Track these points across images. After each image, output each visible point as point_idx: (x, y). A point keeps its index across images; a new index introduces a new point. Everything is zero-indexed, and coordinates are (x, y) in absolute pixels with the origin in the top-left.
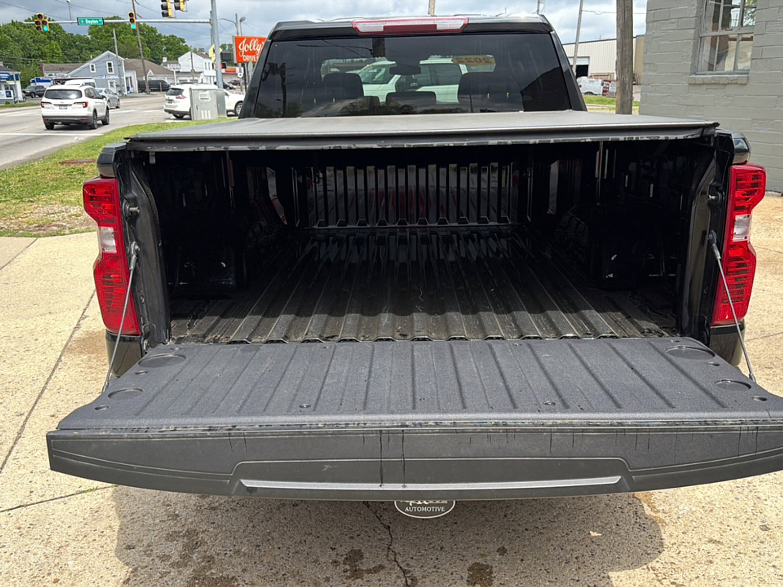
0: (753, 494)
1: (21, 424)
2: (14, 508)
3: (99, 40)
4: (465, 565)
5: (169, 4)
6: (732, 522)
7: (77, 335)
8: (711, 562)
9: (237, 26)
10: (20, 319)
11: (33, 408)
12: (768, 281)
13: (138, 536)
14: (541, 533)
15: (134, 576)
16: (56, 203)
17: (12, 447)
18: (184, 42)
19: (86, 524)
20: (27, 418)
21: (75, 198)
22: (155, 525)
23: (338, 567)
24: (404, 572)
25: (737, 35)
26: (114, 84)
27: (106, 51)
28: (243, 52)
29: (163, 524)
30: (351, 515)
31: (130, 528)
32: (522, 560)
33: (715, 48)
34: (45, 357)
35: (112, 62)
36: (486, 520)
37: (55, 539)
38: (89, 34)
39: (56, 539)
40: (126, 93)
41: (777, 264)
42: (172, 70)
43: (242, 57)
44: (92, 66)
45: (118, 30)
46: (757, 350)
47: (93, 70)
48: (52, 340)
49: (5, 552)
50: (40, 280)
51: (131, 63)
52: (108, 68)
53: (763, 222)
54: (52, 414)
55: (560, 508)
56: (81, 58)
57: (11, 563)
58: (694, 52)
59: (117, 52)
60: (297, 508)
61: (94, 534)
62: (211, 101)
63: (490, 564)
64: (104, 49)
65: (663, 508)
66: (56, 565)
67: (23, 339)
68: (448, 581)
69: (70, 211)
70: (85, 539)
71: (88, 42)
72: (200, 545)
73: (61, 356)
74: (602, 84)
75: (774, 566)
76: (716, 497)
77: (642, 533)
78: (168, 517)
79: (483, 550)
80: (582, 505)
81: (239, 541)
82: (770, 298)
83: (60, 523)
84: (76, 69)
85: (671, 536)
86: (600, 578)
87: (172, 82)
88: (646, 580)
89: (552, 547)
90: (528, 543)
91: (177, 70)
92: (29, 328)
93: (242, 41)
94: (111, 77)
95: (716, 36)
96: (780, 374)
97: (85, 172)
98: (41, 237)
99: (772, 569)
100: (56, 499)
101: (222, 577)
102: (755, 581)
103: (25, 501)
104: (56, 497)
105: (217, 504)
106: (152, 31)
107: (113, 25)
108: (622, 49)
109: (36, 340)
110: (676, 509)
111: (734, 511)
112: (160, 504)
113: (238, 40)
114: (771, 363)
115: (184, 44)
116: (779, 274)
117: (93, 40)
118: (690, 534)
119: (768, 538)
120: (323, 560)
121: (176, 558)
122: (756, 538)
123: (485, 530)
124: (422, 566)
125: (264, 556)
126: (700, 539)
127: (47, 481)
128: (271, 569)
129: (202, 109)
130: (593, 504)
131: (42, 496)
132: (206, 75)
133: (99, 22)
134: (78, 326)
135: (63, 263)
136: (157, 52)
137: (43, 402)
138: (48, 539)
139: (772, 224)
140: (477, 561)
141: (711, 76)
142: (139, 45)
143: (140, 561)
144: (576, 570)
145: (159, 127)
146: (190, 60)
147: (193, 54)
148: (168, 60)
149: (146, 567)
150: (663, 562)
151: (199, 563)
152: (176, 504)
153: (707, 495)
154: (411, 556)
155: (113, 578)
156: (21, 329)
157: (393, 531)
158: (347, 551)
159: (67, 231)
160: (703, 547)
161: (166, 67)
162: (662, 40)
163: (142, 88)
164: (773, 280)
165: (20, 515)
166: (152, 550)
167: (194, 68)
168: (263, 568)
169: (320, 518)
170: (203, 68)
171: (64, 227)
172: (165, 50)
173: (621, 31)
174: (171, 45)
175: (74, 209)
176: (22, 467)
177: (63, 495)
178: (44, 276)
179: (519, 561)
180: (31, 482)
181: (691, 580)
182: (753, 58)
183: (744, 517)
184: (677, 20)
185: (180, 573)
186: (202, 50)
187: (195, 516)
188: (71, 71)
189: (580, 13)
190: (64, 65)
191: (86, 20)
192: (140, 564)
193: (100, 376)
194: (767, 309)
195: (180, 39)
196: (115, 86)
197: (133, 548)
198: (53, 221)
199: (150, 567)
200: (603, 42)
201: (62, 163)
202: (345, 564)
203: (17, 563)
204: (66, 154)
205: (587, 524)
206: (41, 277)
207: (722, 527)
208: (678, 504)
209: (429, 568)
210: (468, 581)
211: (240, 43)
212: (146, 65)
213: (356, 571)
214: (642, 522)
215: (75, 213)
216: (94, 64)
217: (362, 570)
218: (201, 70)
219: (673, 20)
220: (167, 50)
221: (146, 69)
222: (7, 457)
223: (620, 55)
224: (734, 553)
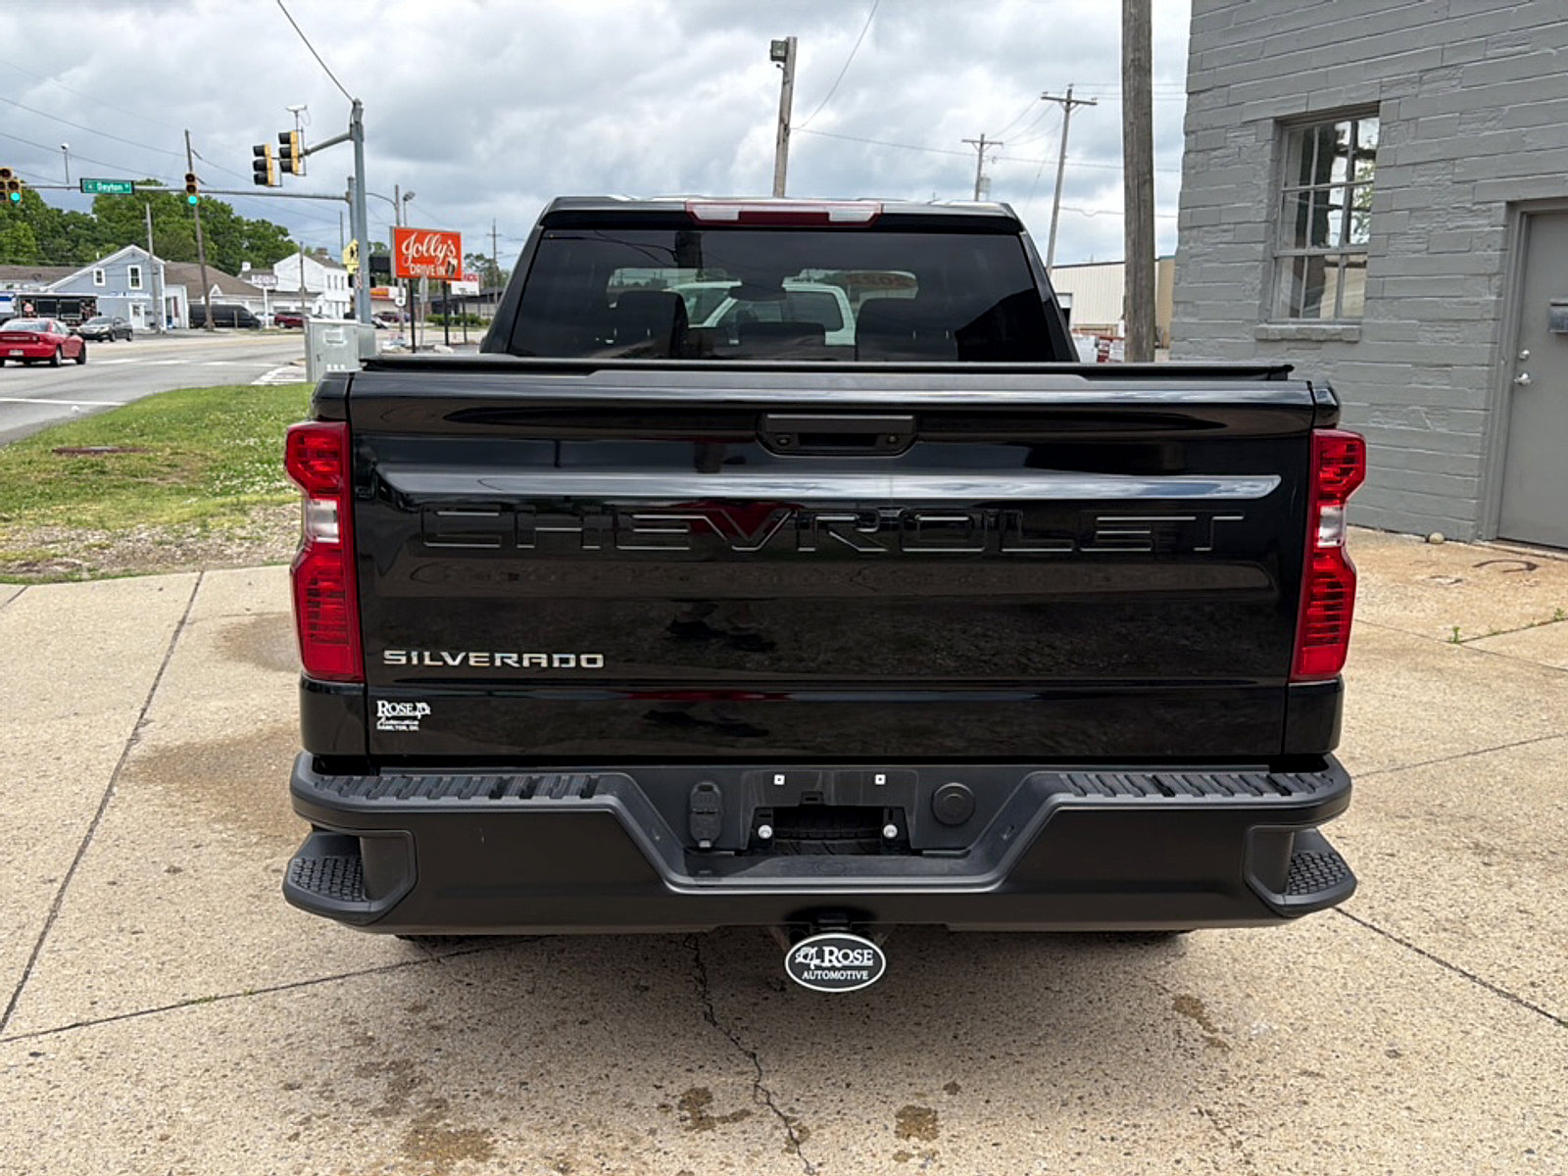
0: (1374, 1005)
1: (54, 896)
2: (65, 1029)
3: (113, 225)
4: (890, 1110)
5: (269, 160)
6: (1339, 1045)
7: (136, 751)
8: (1305, 1103)
9: (397, 209)
10: (20, 724)
11: (72, 870)
12: (1402, 681)
13: (305, 1069)
14: (1018, 1062)
15: (306, 1129)
16: (55, 525)
17: (44, 934)
18: (286, 235)
19: (205, 1052)
20: (63, 888)
21: (92, 515)
22: (334, 1053)
23: (670, 1114)
24: (786, 1119)
25: (1338, 257)
26: (142, 310)
27: (127, 245)
28: (410, 257)
29: (347, 1053)
30: (684, 1036)
31: (288, 1058)
32: (987, 1102)
33: (1301, 279)
34: (80, 787)
35: (139, 267)
36: (923, 1043)
37: (151, 1075)
38: (95, 212)
39: (154, 1076)
40: (164, 328)
41: (1417, 655)
42: (260, 287)
43: (408, 268)
44: (99, 273)
45: (153, 205)
46: (1383, 790)
47: (99, 280)
48: (89, 760)
49: (63, 1096)
50: (46, 658)
51: (178, 271)
52: (130, 277)
53: (1393, 584)
54: (111, 880)
55: (1049, 1025)
56: (74, 255)
57: (75, 1111)
58: (1264, 283)
59: (151, 249)
60: (587, 1026)
61: (224, 1068)
62: (348, 347)
63: (933, 1108)
64: (122, 241)
65: (1223, 1025)
66: (160, 1115)
67: (32, 756)
68: (863, 1132)
69: (87, 539)
70: (207, 1074)
71: (90, 226)
72: (419, 1083)
73: (110, 786)
74: (1097, 345)
75: (1409, 1108)
76: (1313, 1009)
77: (1190, 1062)
78: (356, 1040)
79: (920, 1086)
80: (1087, 1021)
81: (490, 1076)
82: (1405, 708)
83: (156, 1050)
84: (65, 276)
85: (1239, 1066)
86: (1121, 1126)
87: (260, 310)
88: (1198, 1129)
89: (1038, 1083)
90: (996, 1077)
91: (270, 288)
92: (39, 739)
93: (407, 237)
94: (137, 296)
95: (1303, 257)
96: (1421, 827)
97: (106, 469)
98: (34, 584)
99: (1405, 1113)
100: (142, 1013)
101: (464, 1130)
102: (1377, 1129)
103: (85, 1018)
104: (141, 1010)
105: (441, 1022)
106: (224, 211)
107: (144, 197)
108: (1136, 276)
109: (59, 759)
110: (1246, 1027)
111: (1343, 1031)
112: (337, 1021)
113: (400, 235)
114: (1407, 809)
115: (286, 239)
116: (1422, 671)
117: (100, 223)
118: (1270, 1064)
119: (1398, 1068)
120: (643, 1104)
121: (378, 1102)
122: (1378, 1069)
123: (922, 1058)
124: (816, 1112)
125: (537, 1098)
126: (1287, 1071)
127: (121, 985)
128: (552, 1118)
129: (329, 362)
130: (1106, 1019)
131: (116, 1009)
132: (328, 298)
133: (125, 189)
134: (135, 738)
135: (86, 630)
136: (230, 252)
137: (88, 862)
138: (137, 1075)
139: (1410, 589)
140: (911, 1103)
141: (1294, 327)
142: (195, 238)
143: (314, 1107)
144: (1080, 1115)
145: (241, 393)
146: (299, 270)
147: (305, 258)
148: (252, 267)
149: (326, 1116)
150: (1226, 1103)
151: (421, 1110)
152: (366, 1021)
153: (1298, 1006)
154: (795, 1096)
155: (269, 1133)
156: (24, 741)
157: (761, 1060)
158: (683, 1091)
159: (85, 575)
160: (1292, 1081)
161: (248, 282)
162: (1208, 261)
163: (197, 319)
164: (1411, 681)
165: (79, 1038)
166: (332, 1091)
167: (306, 286)
168: (537, 1117)
169: (631, 1042)
170: (323, 286)
171: (79, 568)
172: (247, 248)
173: (1134, 244)
174: (259, 238)
175: (94, 535)
176: (69, 965)
177: (155, 1008)
178: (53, 653)
179: (982, 1104)
180: (90, 987)
181: (1272, 1129)
182: (1369, 295)
183: (1360, 1038)
184: (1232, 226)
185: (388, 1124)
186: (322, 251)
187: (404, 1040)
188: (53, 282)
189: (1055, 213)
190: (41, 268)
191: (99, 184)
192: (313, 1111)
193: (192, 820)
194: (1399, 726)
195: (279, 228)
196: (143, 314)
197: (298, 1088)
198: (55, 556)
199: (333, 1116)
200: (1097, 268)
201: (60, 452)
202: (680, 1108)
203: (87, 1112)
204: (58, 436)
205: (1096, 1048)
206: (48, 654)
207: (1324, 1052)
208: (1249, 1019)
209: (829, 1114)
210: (896, 1132)
211: (404, 240)
212: (208, 275)
213: (701, 1118)
214: (1188, 1046)
215: (97, 543)
216: (102, 270)
217: (712, 1118)
218: (320, 290)
219: (1226, 227)
220: (251, 248)
221: (209, 282)
222: (37, 948)
223: (1131, 286)
224: (1343, 1090)
